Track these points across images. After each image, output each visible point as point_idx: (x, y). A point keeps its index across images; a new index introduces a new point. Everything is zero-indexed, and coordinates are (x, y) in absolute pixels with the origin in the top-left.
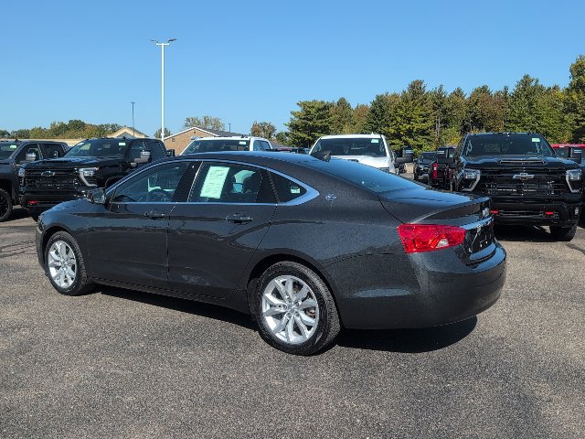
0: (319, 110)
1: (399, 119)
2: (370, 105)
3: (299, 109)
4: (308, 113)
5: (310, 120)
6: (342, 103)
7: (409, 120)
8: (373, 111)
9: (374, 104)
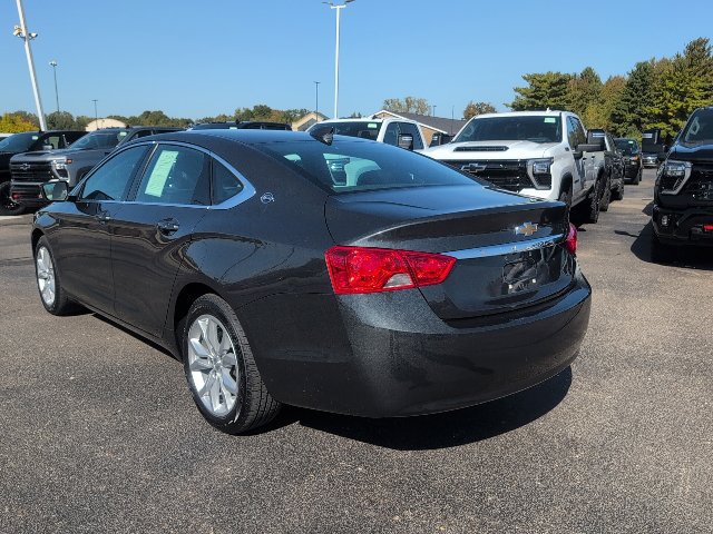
0: (552, 84)
1: (668, 95)
2: (627, 77)
3: (526, 85)
4: (538, 89)
5: (540, 99)
6: (588, 75)
7: (682, 96)
8: (630, 85)
9: (634, 74)
